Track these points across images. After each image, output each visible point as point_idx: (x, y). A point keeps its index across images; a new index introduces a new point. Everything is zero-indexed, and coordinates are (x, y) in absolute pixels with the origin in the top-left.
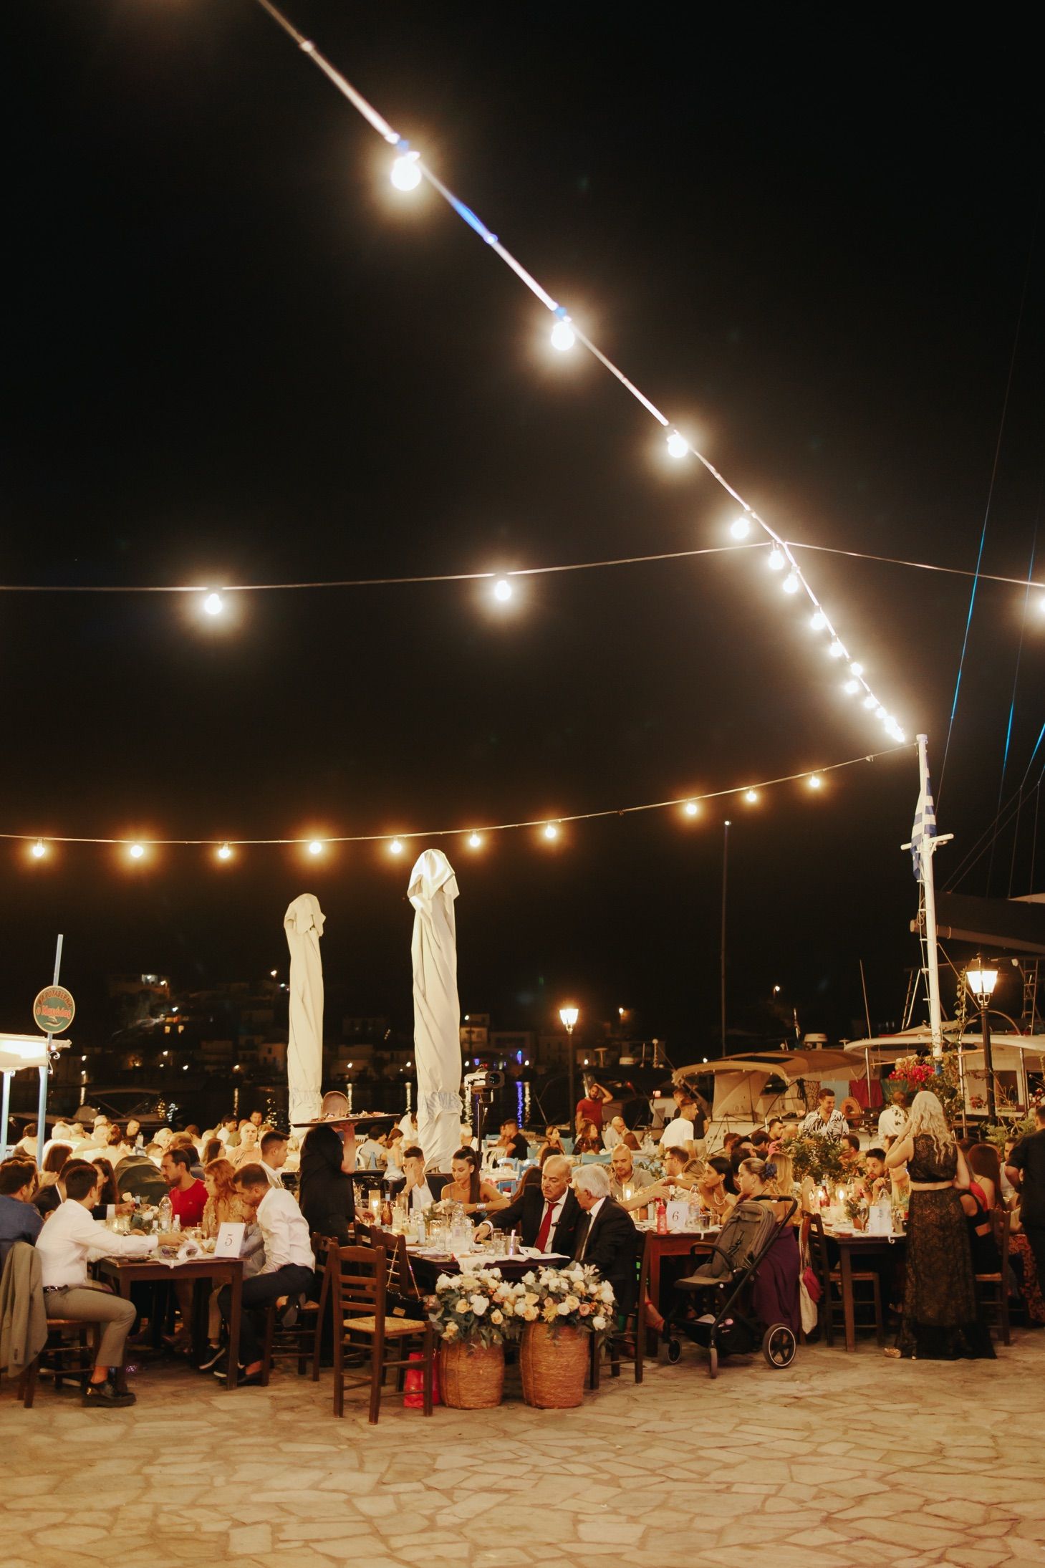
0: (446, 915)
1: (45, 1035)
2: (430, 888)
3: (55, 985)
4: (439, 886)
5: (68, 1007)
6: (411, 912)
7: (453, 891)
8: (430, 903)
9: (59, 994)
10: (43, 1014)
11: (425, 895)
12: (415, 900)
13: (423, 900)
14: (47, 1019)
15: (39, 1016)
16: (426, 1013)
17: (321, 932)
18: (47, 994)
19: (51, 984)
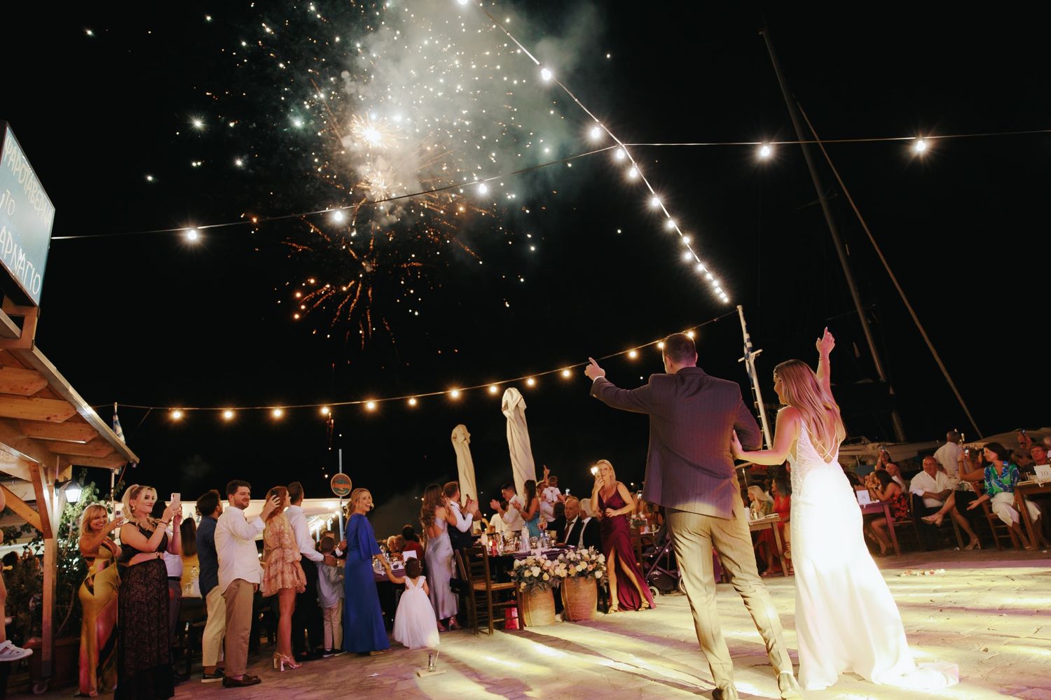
0: (521, 418)
1: (339, 497)
2: (512, 406)
3: (341, 473)
4: (515, 404)
5: (347, 483)
6: (505, 419)
7: (523, 406)
8: (513, 413)
9: (343, 477)
10: (336, 487)
11: (510, 409)
12: (506, 413)
13: (509, 412)
14: (337, 490)
15: (334, 489)
16: (518, 465)
17: (469, 442)
18: (337, 477)
19: (339, 473)
